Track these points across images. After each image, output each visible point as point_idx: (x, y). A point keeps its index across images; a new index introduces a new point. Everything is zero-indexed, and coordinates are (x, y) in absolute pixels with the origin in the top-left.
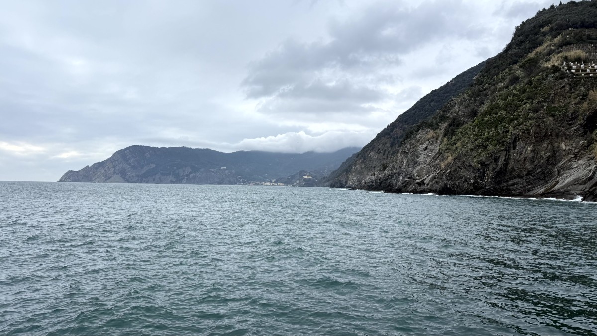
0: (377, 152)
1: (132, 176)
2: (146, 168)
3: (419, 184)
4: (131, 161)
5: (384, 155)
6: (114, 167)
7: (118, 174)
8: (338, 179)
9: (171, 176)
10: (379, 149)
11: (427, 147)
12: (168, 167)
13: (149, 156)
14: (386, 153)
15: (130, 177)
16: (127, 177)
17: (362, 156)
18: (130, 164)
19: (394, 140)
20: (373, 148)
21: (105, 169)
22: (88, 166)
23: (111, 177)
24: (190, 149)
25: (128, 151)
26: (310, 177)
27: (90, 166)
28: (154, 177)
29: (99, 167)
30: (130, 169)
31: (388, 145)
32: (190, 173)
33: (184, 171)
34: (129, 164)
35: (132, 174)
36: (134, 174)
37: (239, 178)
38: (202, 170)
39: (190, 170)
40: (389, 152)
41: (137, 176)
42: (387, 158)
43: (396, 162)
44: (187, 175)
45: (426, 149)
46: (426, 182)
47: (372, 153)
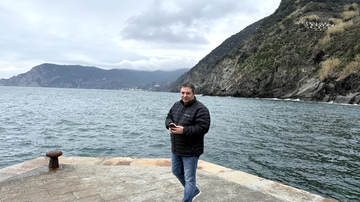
0: (199, 72)
2: (53, 78)
3: (223, 91)
4: (44, 73)
5: (203, 73)
6: (32, 77)
7: (35, 81)
8: (176, 88)
9: (70, 83)
10: (200, 70)
11: (228, 69)
12: (68, 78)
13: (55, 70)
14: (204, 72)
15: (43, 83)
16: (41, 83)
17: (190, 74)
19: (209, 65)
20: (197, 69)
21: (27, 78)
22: (14, 76)
23: (31, 83)
24: (82, 67)
25: (41, 67)
26: (159, 86)
27: (16, 76)
28: (59, 84)
29: (22, 77)
30: (43, 78)
31: (206, 68)
32: (83, 82)
33: (78, 81)
34: (43, 75)
35: (44, 82)
36: (46, 82)
37: (114, 85)
38: (90, 80)
39: (82, 80)
40: (206, 72)
41: (48, 83)
42: (205, 75)
43: (210, 78)
44: (80, 83)
45: (227, 70)
46: (227, 90)
47: (196, 72)
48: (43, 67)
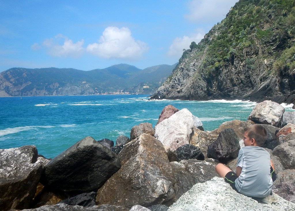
1: (15, 91)
2: (24, 86)
3: (179, 92)
7: (3, 90)
9: (44, 90)
11: (195, 64)
12: (41, 84)
13: (26, 76)
15: (13, 92)
16: (10, 92)
18: (12, 82)
24: (58, 69)
26: (148, 87)
28: (31, 91)
30: (12, 86)
32: (59, 87)
33: (54, 86)
37: (97, 89)
38: (68, 84)
39: (58, 85)
41: (18, 91)
44: (56, 89)
46: (183, 90)
48: (10, 72)
